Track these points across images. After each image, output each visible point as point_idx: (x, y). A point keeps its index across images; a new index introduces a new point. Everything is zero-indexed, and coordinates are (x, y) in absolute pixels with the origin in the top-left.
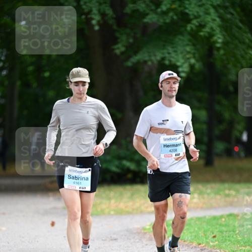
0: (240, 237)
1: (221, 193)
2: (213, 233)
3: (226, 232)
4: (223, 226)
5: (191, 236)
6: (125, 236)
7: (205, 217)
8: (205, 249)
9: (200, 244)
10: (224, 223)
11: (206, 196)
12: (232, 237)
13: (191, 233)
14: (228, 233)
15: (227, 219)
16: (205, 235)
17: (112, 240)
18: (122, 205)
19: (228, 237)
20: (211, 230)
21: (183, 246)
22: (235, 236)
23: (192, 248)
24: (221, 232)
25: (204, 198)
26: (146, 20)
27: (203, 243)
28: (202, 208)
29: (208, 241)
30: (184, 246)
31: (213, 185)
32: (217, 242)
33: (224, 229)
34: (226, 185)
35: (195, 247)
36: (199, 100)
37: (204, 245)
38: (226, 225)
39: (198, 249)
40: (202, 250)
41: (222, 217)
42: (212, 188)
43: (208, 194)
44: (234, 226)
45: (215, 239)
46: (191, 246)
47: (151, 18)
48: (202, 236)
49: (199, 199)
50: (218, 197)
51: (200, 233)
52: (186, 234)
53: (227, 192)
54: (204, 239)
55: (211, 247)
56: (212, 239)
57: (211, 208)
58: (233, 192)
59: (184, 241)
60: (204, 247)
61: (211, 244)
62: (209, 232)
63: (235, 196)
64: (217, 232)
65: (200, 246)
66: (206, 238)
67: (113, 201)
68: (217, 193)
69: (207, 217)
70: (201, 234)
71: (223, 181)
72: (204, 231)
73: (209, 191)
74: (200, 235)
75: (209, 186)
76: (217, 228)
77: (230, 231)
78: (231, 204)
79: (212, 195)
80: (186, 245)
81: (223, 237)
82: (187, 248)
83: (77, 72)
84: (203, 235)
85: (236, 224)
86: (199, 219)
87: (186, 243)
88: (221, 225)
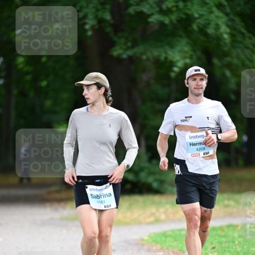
0: (240, 248)
3: (226, 242)
12: (232, 248)
19: (228, 248)
22: (234, 247)
33: (223, 239)
44: (234, 237)
45: (214, 250)
77: (229, 242)
78: (230, 215)
81: (222, 248)
85: (236, 235)
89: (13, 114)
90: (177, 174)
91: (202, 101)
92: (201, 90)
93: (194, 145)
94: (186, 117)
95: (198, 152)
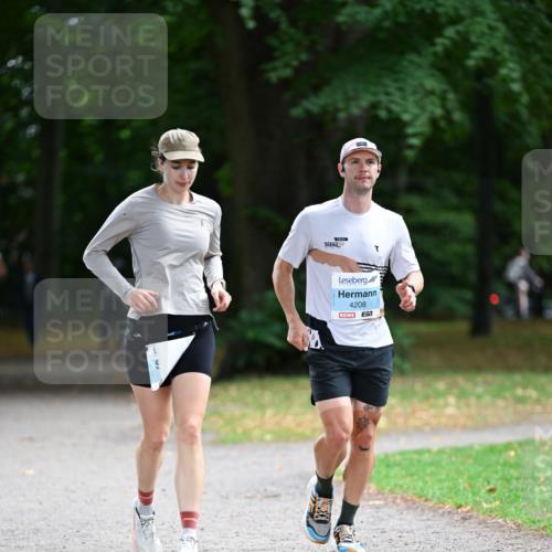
1: (507, 394)
2: (489, 483)
4: (511, 466)
5: (441, 489)
6: (297, 487)
7: (471, 447)
8: (470, 517)
9: (460, 507)
10: (512, 461)
11: (473, 400)
13: (440, 481)
14: (521, 481)
15: (519, 451)
16: (471, 486)
17: (267, 497)
18: (289, 421)
20: (483, 475)
21: (423, 510)
23: (443, 515)
24: (507, 480)
25: (468, 405)
26: (341, 19)
27: (467, 504)
28: (465, 428)
29: (478, 499)
30: (427, 511)
31: (490, 377)
32: (498, 503)
34: (518, 377)
35: (449, 512)
36: (459, 192)
37: (469, 508)
38: (517, 466)
39: (456, 517)
40: (464, 519)
41: (508, 446)
42: (486, 383)
43: (479, 397)
45: (493, 495)
46: (441, 511)
47: (353, 15)
48: (465, 489)
49: (458, 407)
50: (501, 403)
51: (461, 481)
52: (430, 483)
53: (519, 392)
54: (470, 495)
55: (484, 513)
56: (487, 496)
57: (484, 426)
58: (533, 393)
59: (426, 500)
60: (468, 512)
61: (485, 506)
62: (481, 480)
63: (538, 401)
64: (498, 480)
65: (460, 510)
66: (474, 494)
67: (269, 412)
68: (497, 395)
69: (477, 447)
70: (462, 484)
71: (510, 369)
72: (470, 478)
73: (479, 390)
74: (461, 487)
75: (479, 378)
76: (497, 472)
79: (487, 399)
80: (430, 508)
82: (431, 514)
83: (179, 139)
84: (466, 485)
86: (457, 451)
87: (430, 504)
88: (505, 464)
89: (59, 199)
90: (313, 346)
91: (368, 209)
92: (368, 181)
93: (347, 295)
94: (336, 239)
95: (351, 310)
